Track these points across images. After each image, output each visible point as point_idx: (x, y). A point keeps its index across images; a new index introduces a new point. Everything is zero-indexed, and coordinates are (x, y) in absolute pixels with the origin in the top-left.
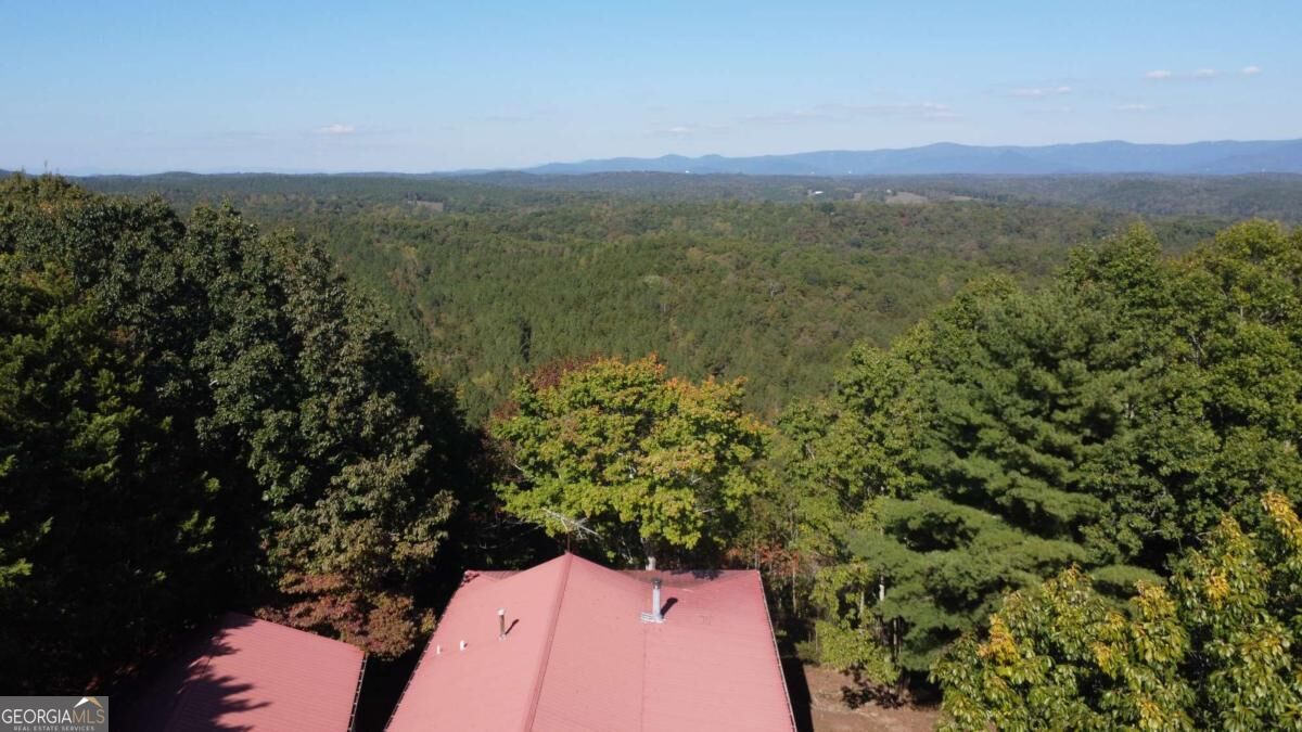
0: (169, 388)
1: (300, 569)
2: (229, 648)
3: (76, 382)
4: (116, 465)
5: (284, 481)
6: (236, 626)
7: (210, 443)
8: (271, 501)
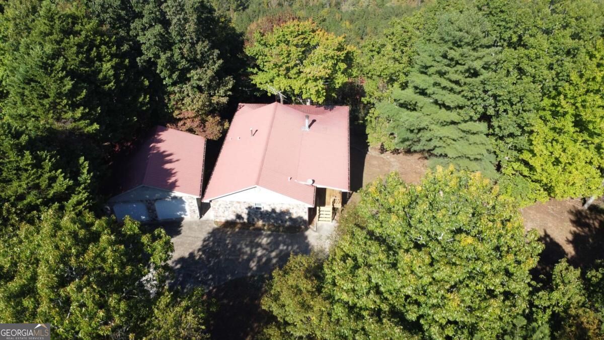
0: (125, 47)
1: (179, 109)
2: (162, 140)
3: (95, 52)
4: (114, 83)
5: (170, 77)
6: (163, 131)
7: (142, 66)
8: (166, 84)
